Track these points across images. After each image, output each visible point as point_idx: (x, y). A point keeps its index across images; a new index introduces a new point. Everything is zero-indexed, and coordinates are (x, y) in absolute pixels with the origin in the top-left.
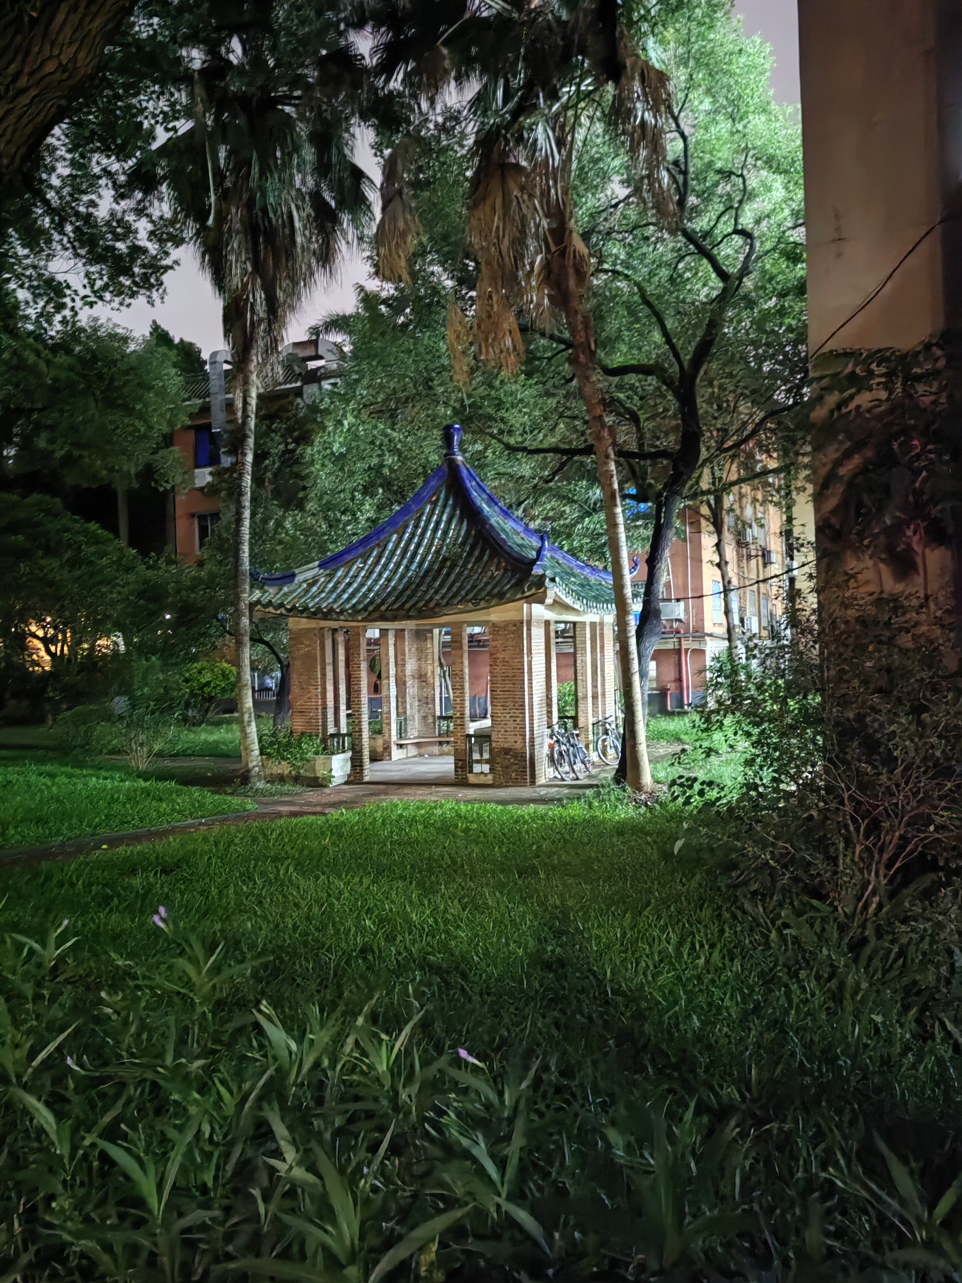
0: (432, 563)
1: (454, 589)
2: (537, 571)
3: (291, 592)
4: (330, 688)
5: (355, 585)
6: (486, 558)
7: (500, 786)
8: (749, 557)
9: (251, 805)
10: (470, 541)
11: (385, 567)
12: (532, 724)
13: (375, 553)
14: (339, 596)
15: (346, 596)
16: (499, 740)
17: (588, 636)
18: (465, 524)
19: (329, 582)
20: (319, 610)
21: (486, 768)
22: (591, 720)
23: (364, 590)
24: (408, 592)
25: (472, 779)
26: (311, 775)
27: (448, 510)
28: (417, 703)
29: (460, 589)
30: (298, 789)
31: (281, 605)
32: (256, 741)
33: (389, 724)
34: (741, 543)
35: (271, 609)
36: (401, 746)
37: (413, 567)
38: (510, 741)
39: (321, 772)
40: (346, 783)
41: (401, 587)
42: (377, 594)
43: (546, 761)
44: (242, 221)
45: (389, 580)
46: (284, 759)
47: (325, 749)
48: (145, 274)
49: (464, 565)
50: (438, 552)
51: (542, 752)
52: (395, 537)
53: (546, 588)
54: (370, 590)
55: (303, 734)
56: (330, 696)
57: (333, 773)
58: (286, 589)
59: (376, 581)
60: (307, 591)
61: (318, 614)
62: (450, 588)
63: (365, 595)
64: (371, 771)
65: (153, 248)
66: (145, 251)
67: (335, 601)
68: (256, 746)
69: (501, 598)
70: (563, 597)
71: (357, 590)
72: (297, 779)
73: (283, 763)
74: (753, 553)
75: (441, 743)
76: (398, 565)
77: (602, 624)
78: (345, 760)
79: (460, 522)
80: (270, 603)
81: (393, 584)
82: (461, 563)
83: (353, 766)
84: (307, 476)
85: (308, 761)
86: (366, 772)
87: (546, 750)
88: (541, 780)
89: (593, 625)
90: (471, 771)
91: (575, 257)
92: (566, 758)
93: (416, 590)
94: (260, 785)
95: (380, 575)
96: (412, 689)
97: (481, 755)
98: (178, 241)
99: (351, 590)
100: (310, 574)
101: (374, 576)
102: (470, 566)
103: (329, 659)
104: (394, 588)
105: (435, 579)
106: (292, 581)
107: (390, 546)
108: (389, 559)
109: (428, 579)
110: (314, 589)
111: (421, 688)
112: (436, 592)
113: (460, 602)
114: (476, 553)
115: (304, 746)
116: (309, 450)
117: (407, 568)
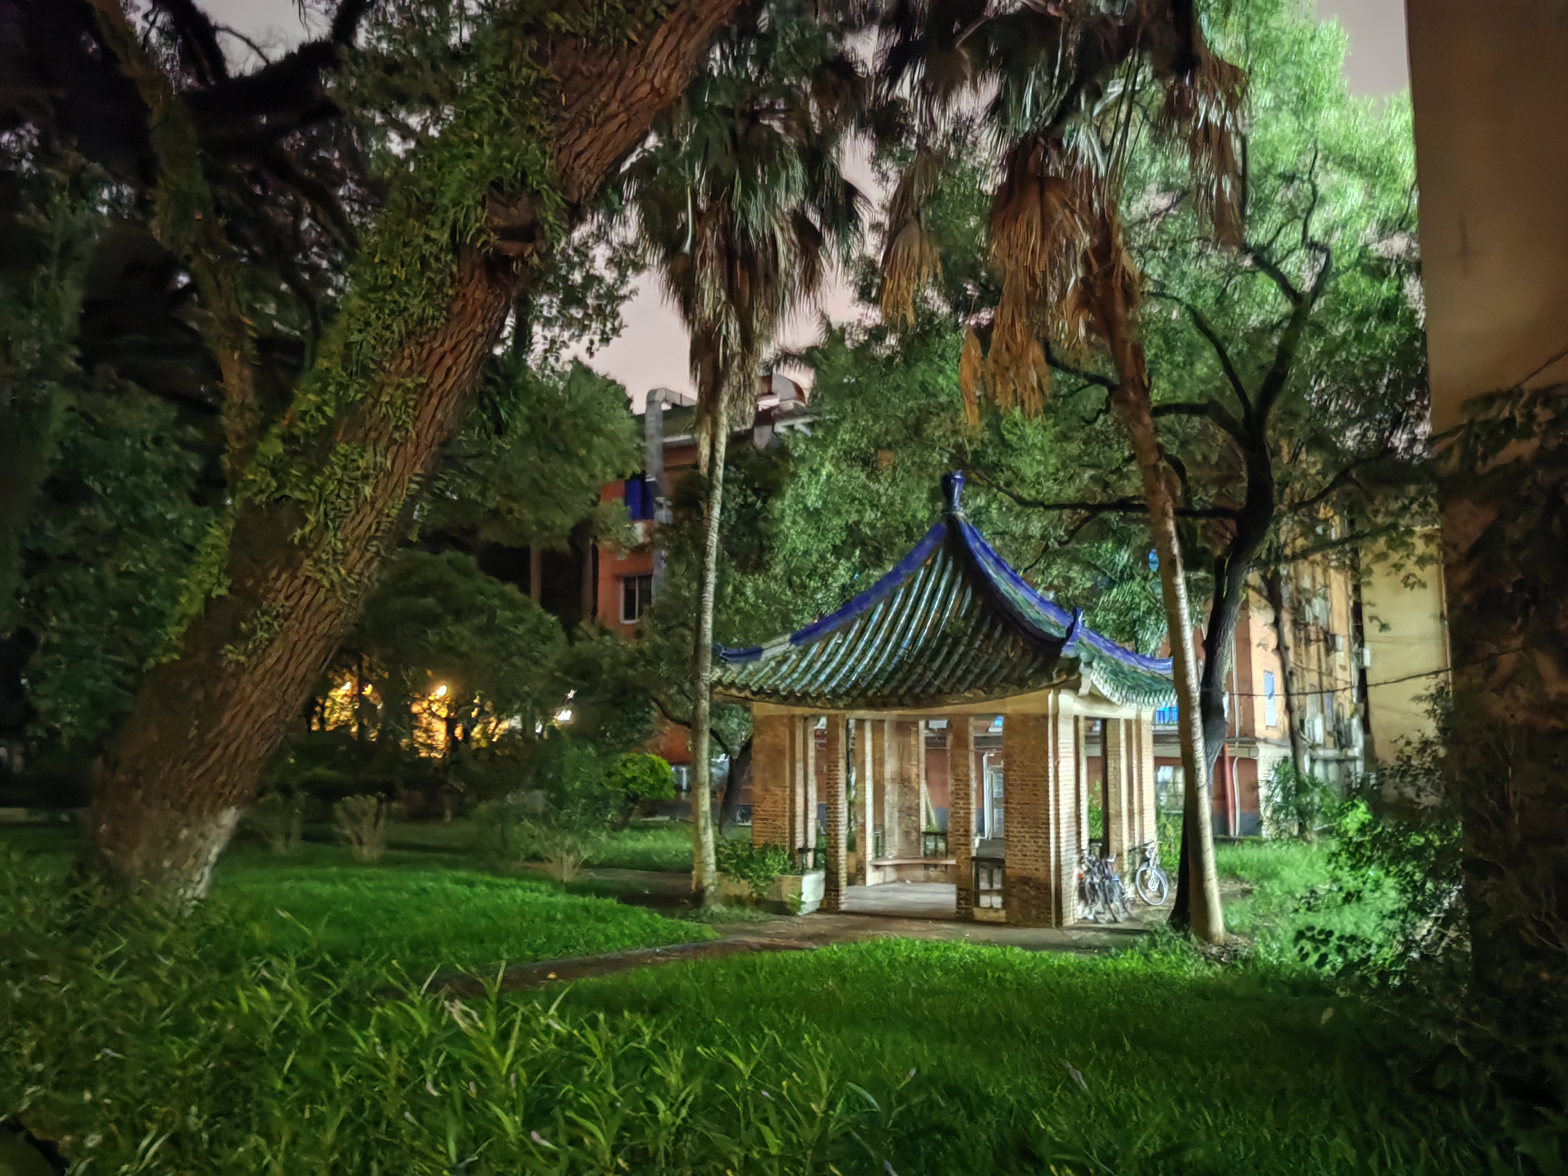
0: (928, 641)
1: (959, 673)
2: (1067, 652)
3: (757, 671)
4: (799, 790)
5: (833, 665)
6: (997, 635)
7: (1016, 925)
8: (1308, 641)
9: (709, 933)
10: (976, 612)
11: (870, 642)
12: (1058, 847)
13: (857, 626)
14: (815, 677)
15: (822, 678)
16: (1015, 865)
17: (1123, 736)
18: (969, 592)
19: (801, 660)
20: (791, 693)
21: (997, 901)
22: (1126, 845)
23: (845, 670)
24: (900, 676)
25: (978, 914)
26: (777, 899)
27: (946, 577)
28: (896, 815)
29: (967, 671)
30: (760, 915)
31: (746, 686)
32: (712, 853)
33: (864, 839)
34: (1299, 623)
35: (734, 692)
36: (877, 867)
37: (905, 644)
38: (1031, 868)
39: (788, 895)
40: (819, 911)
41: (890, 669)
42: (860, 676)
43: (1075, 896)
44: (718, 245)
45: (875, 659)
46: (744, 877)
47: (793, 867)
48: (599, 306)
49: (970, 644)
50: (936, 626)
51: (1071, 884)
52: (881, 607)
53: (1080, 675)
54: (852, 670)
55: (766, 845)
56: (800, 800)
57: (803, 898)
58: (750, 667)
59: (859, 660)
60: (775, 671)
61: (790, 698)
62: (953, 671)
63: (847, 677)
64: (848, 898)
65: (610, 276)
66: (600, 280)
67: (810, 683)
68: (712, 859)
69: (1022, 685)
70: (1100, 687)
71: (836, 671)
72: (759, 903)
73: (743, 882)
74: (1313, 636)
75: (926, 866)
76: (886, 641)
77: (1138, 721)
78: (817, 882)
79: (962, 590)
80: (732, 684)
81: (879, 664)
82: (965, 640)
83: (827, 890)
84: (776, 535)
85: (773, 880)
86: (842, 899)
87: (1074, 882)
88: (1070, 920)
89: (1128, 722)
90: (977, 904)
91: (1123, 278)
92: (1100, 894)
93: (910, 672)
94: (717, 908)
95: (864, 653)
96: (891, 796)
97: (991, 885)
98: (639, 268)
99: (828, 670)
100: (779, 650)
101: (856, 654)
102: (977, 644)
103: (799, 755)
104: (882, 670)
105: (932, 659)
106: (758, 659)
107: (876, 617)
108: (875, 633)
109: (924, 660)
110: (784, 668)
111: (902, 794)
112: (936, 675)
113: (968, 689)
114: (985, 629)
115: (769, 862)
116: (778, 504)
117: (898, 645)
